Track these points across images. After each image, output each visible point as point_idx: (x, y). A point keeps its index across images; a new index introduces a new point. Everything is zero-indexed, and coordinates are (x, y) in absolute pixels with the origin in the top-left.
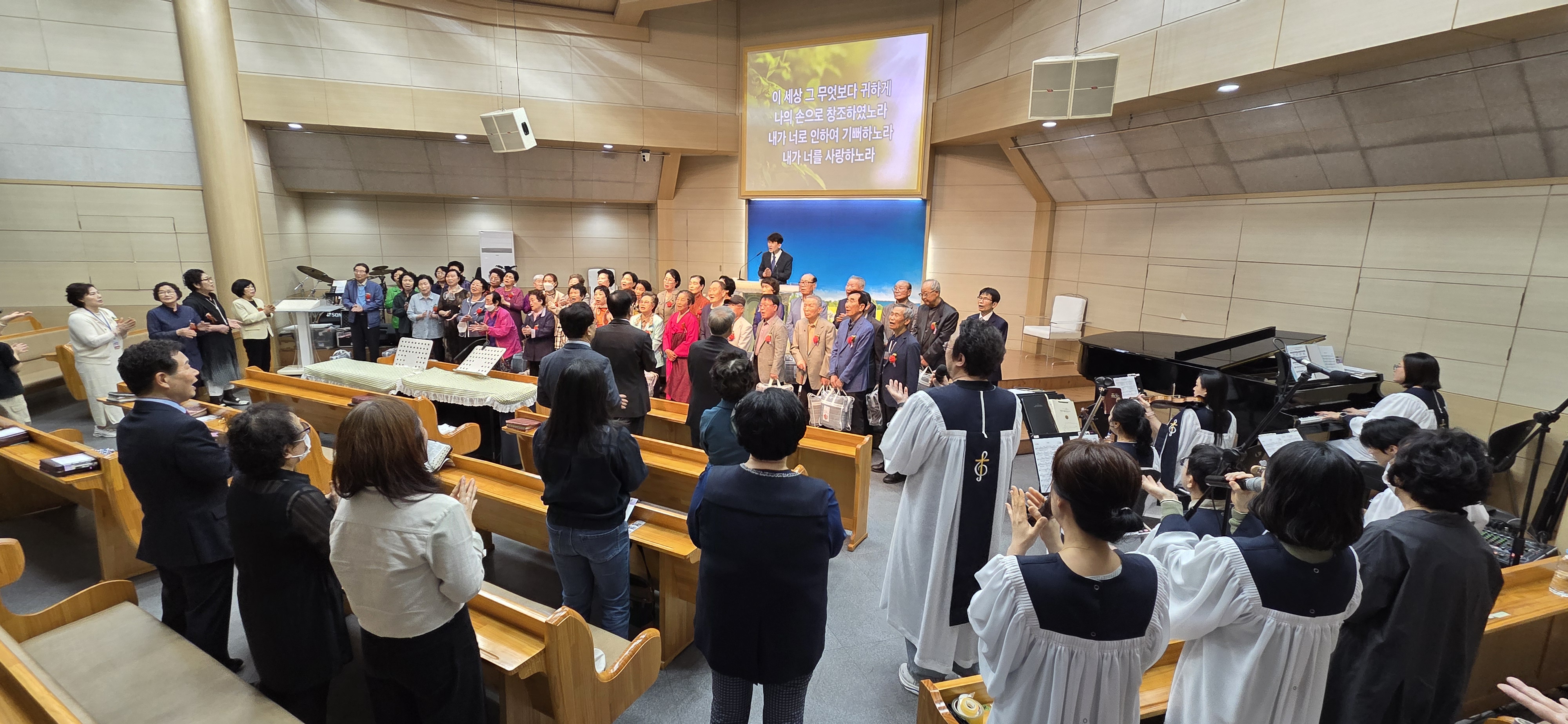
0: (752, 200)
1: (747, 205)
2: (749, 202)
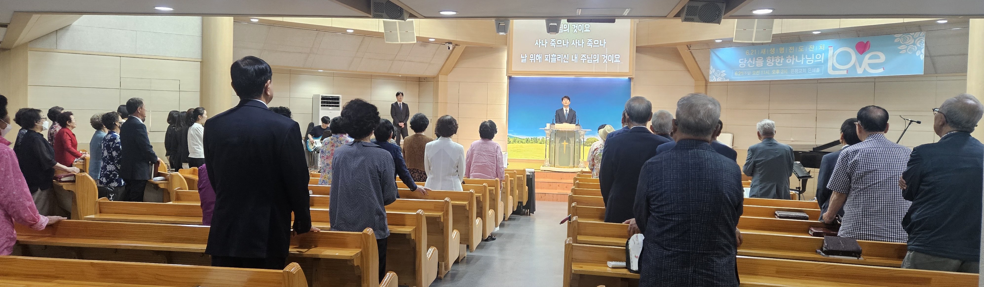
0: (512, 76)
1: (509, 80)
2: (510, 78)
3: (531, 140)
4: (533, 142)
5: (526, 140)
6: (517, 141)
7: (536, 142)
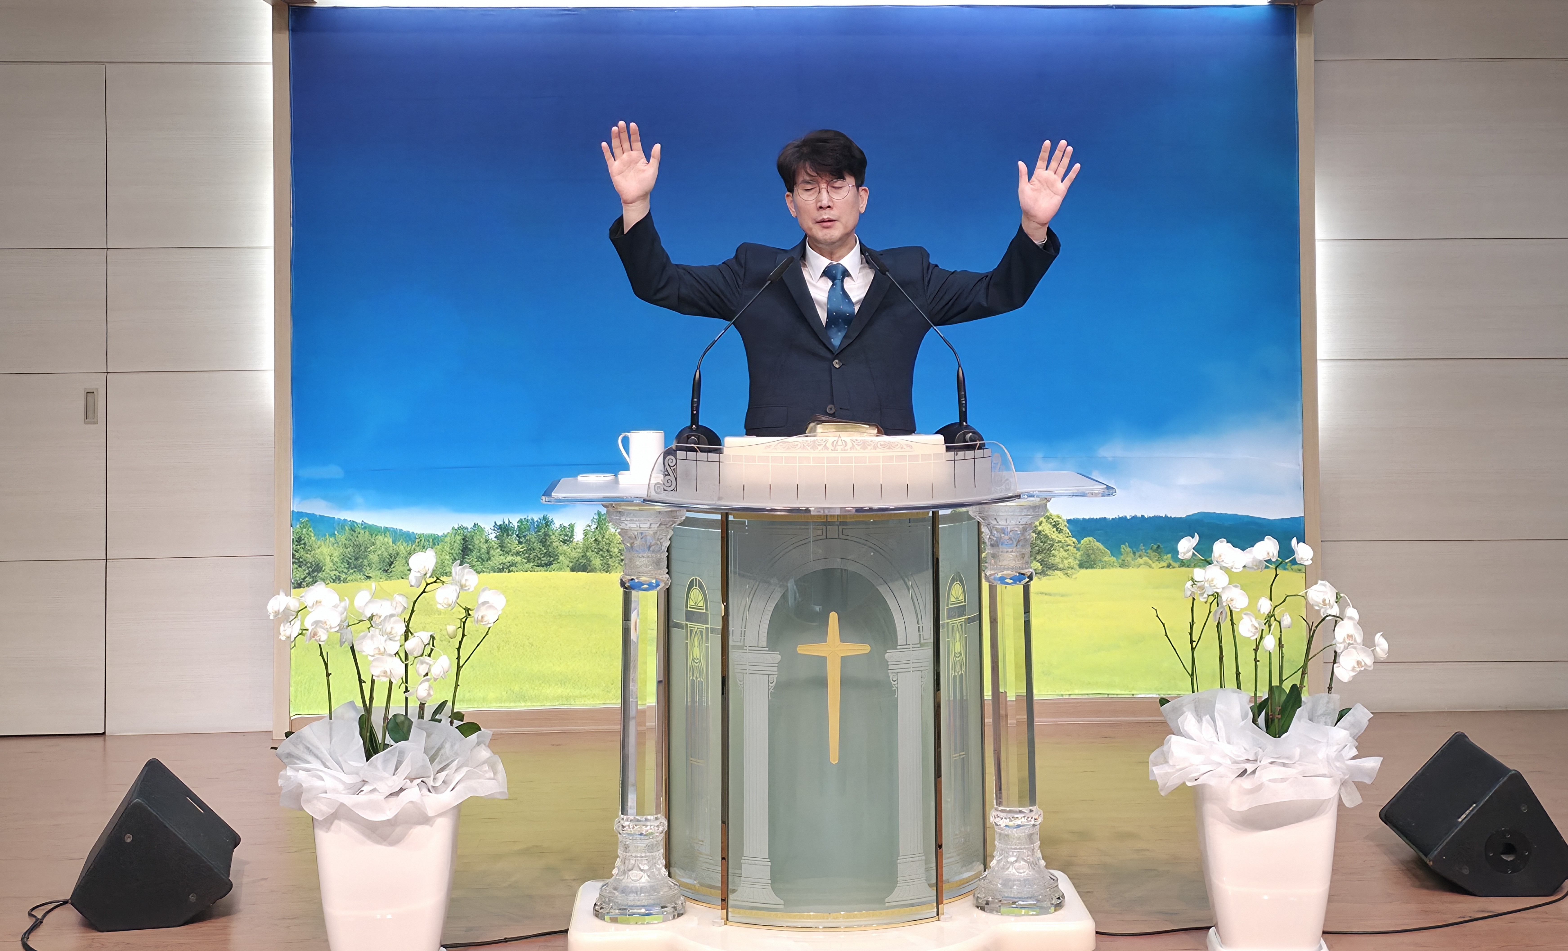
3: (502, 546)
4: (519, 558)
5: (458, 546)
6: (374, 557)
7: (545, 560)
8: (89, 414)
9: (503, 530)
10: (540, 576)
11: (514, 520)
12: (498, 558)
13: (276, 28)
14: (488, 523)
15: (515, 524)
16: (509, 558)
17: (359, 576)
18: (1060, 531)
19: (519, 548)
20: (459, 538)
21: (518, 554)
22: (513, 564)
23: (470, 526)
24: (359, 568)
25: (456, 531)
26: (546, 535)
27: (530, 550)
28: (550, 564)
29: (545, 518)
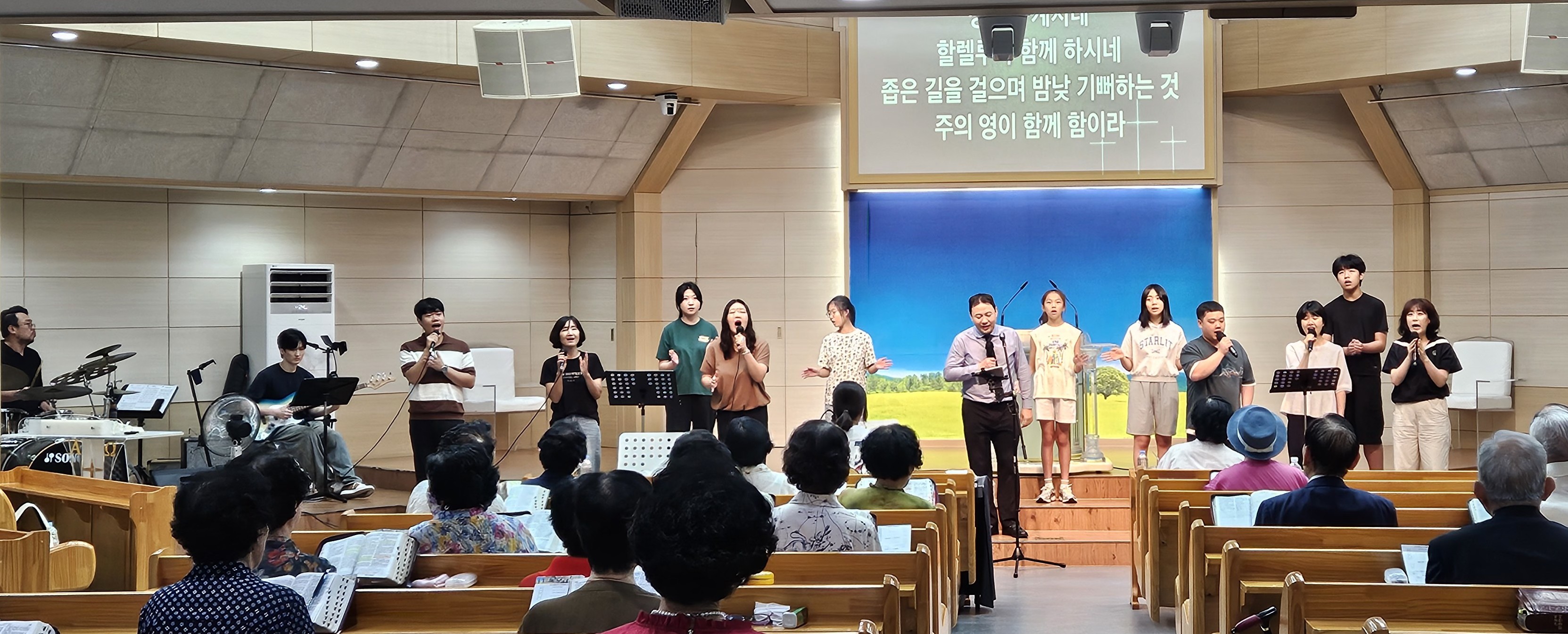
0: (859, 191)
1: (848, 202)
2: (852, 196)
3: (923, 382)
4: (929, 387)
5: (908, 383)
6: (879, 386)
7: (938, 388)
8: (779, 335)
9: (924, 377)
10: (937, 393)
11: (927, 373)
12: (922, 387)
13: (845, 200)
14: (918, 374)
15: (928, 375)
16: (926, 387)
17: (874, 392)
18: (1124, 379)
19: (930, 383)
20: (909, 379)
21: (929, 385)
22: (928, 389)
23: (912, 376)
24: (874, 390)
25: (907, 377)
26: (939, 379)
27: (933, 384)
28: (940, 389)
29: (938, 373)
